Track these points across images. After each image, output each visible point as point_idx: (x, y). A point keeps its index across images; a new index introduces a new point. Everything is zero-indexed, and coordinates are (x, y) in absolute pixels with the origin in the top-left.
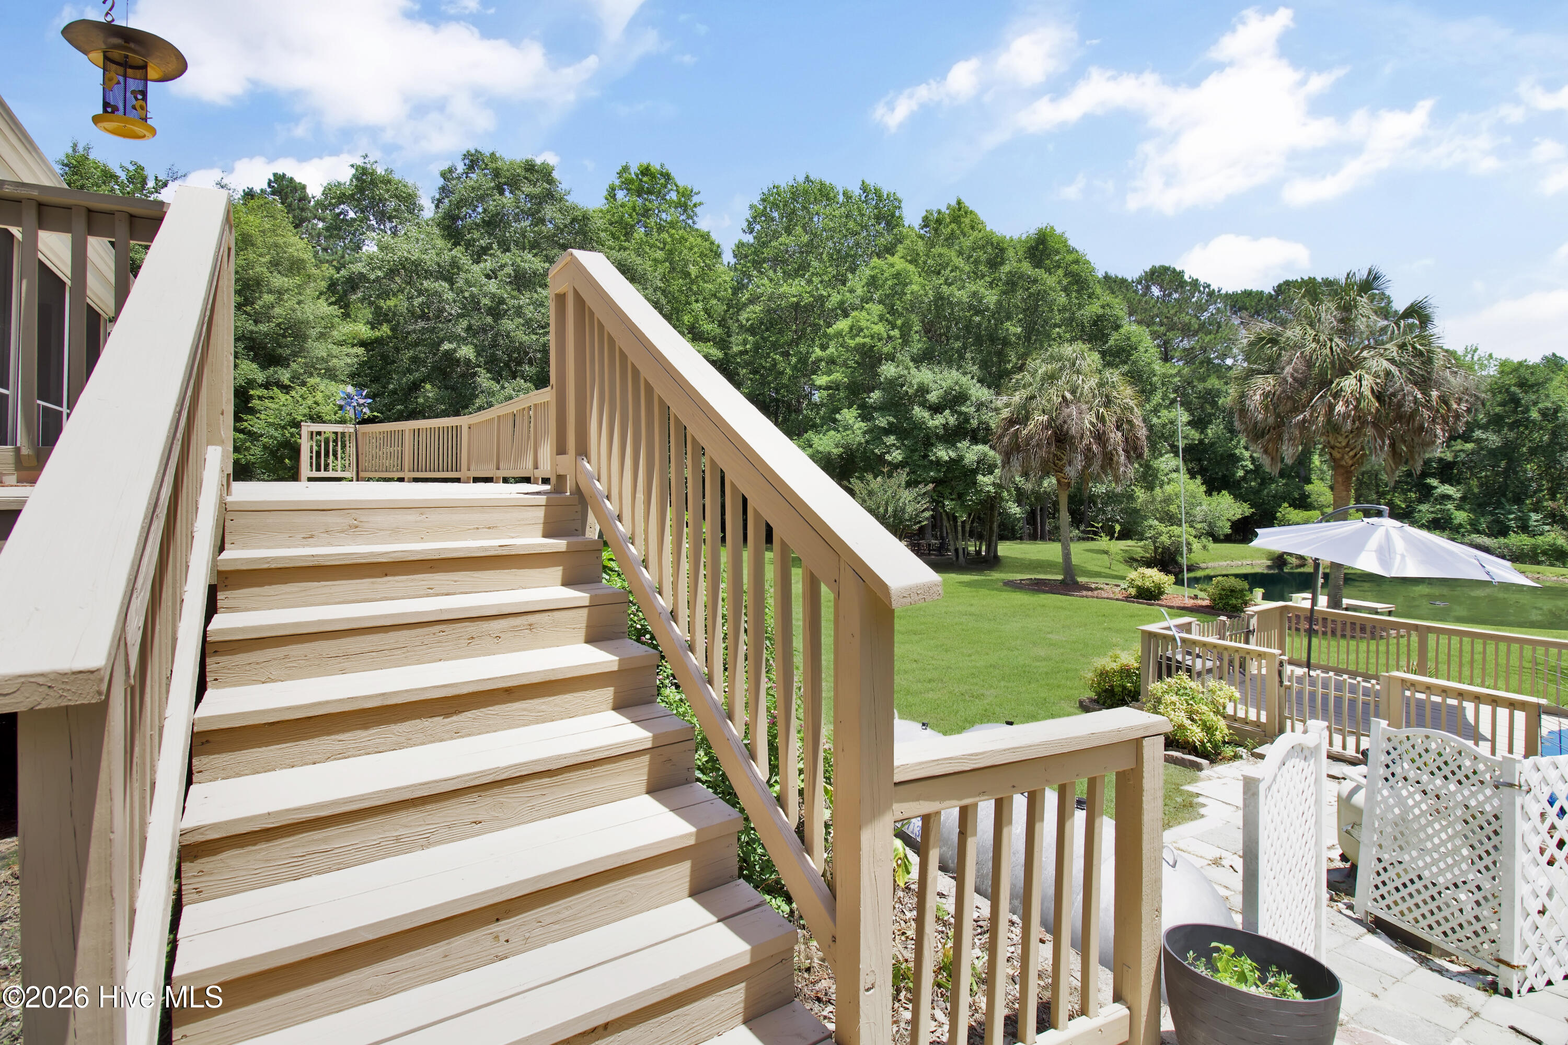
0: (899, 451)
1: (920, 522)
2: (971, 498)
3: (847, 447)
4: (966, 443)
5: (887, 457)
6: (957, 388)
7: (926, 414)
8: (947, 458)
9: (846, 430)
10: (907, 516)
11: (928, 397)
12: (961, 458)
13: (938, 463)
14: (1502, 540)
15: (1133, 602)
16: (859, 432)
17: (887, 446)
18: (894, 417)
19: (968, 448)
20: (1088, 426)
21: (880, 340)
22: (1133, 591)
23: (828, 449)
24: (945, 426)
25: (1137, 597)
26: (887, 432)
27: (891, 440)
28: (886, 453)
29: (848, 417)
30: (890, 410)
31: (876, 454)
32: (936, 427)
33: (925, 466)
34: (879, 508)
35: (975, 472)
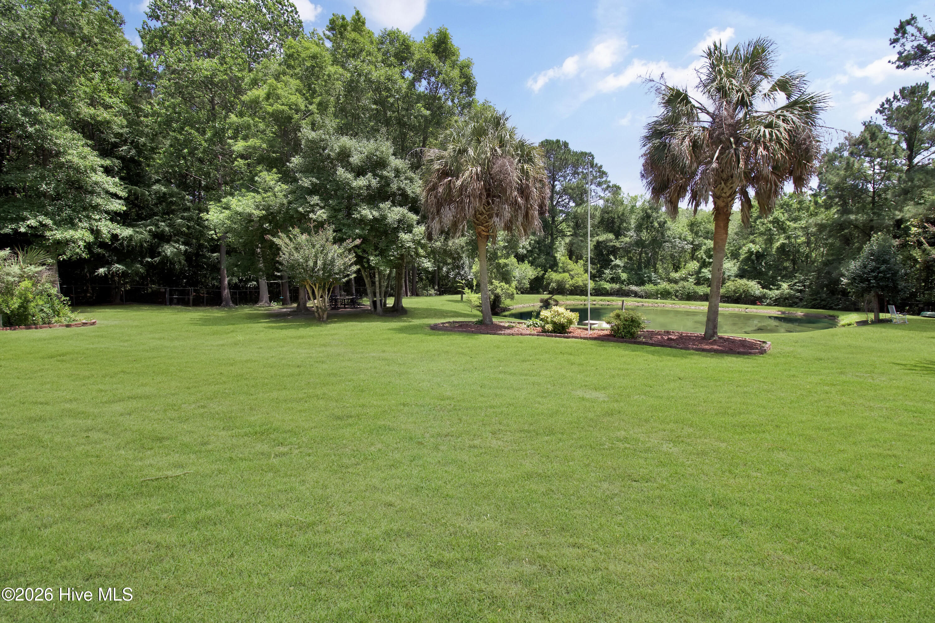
0: (323, 210)
1: (348, 275)
2: (393, 253)
3: (267, 208)
4: (388, 204)
5: (311, 215)
6: (378, 153)
7: (350, 176)
8: (371, 217)
9: (266, 191)
10: (336, 270)
11: (351, 160)
12: (384, 217)
13: (362, 221)
14: (642, 288)
15: (552, 336)
16: (280, 195)
17: (311, 205)
18: (317, 179)
19: (389, 208)
20: (516, 179)
21: (297, 111)
22: (549, 327)
23: (248, 210)
24: (369, 187)
25: (554, 331)
26: (312, 191)
27: (315, 199)
28: (310, 212)
29: (267, 179)
30: (312, 171)
31: (301, 213)
32: (360, 188)
33: (349, 226)
34: (307, 261)
35: (396, 230)
